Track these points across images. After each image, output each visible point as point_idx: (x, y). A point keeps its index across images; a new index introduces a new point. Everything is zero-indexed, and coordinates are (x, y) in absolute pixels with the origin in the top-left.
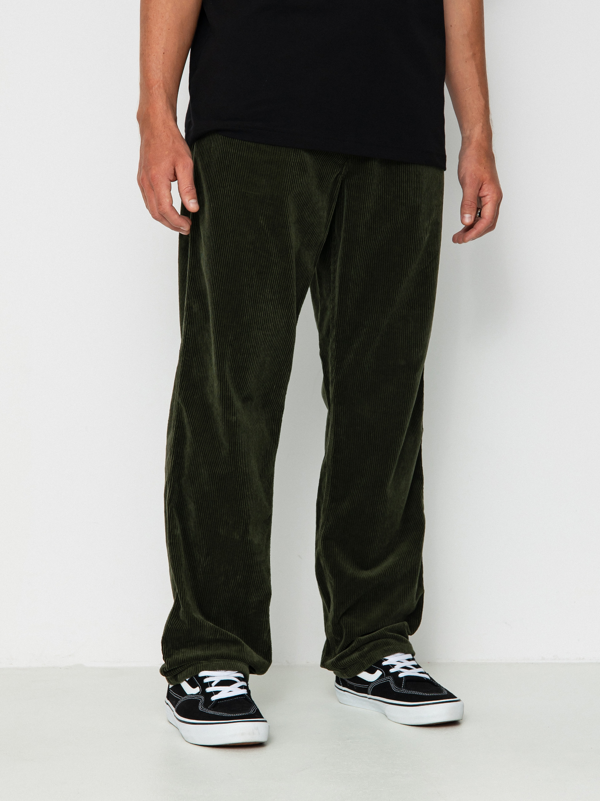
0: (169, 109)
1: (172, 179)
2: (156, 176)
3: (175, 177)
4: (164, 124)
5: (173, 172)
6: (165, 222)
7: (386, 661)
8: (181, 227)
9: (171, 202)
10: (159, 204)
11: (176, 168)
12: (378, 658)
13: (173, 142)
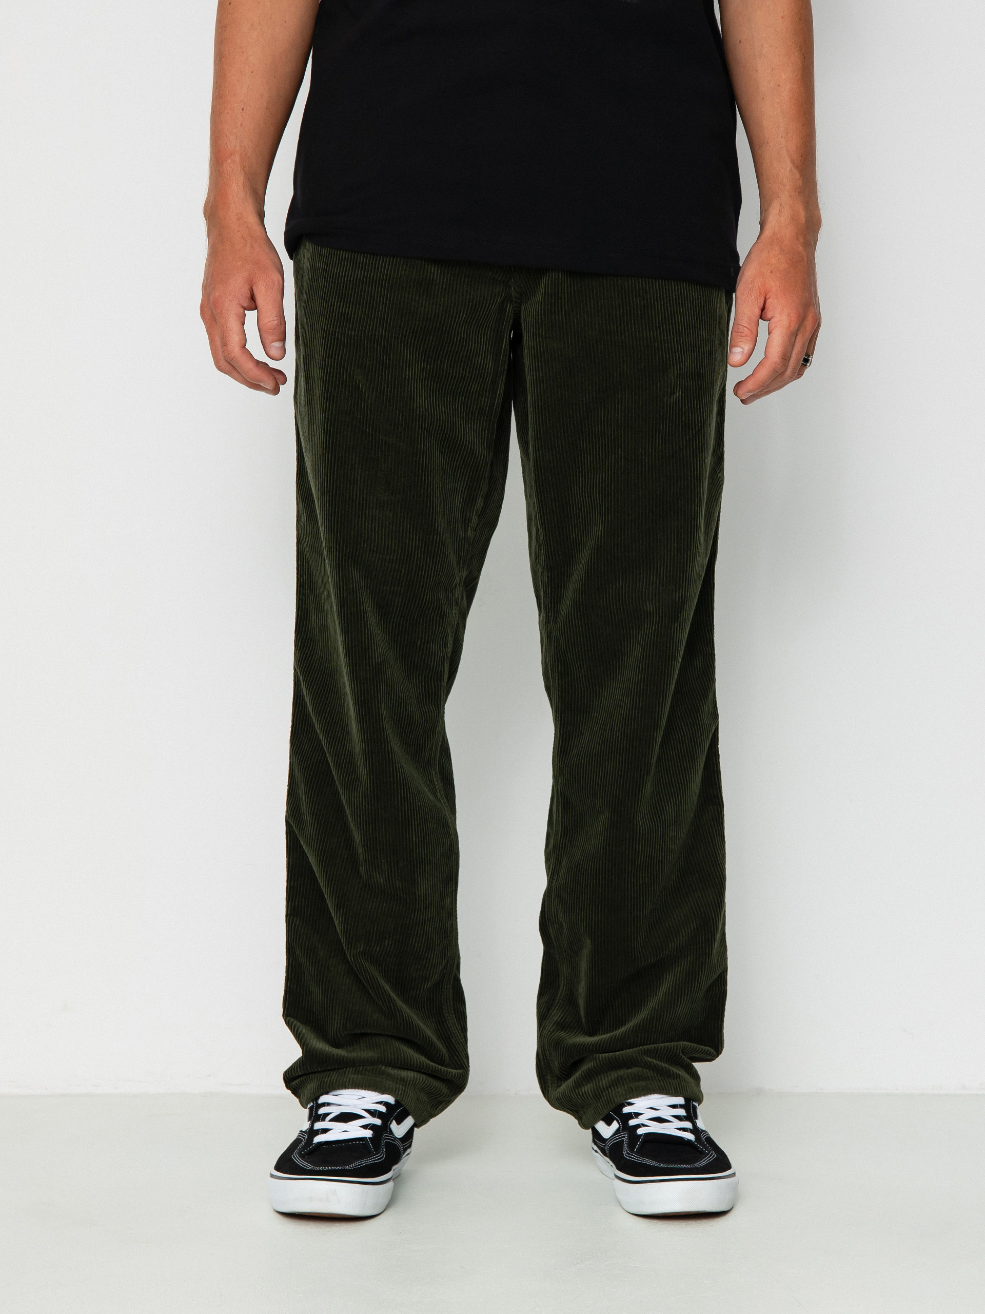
0: (248, 196)
1: (245, 305)
2: (220, 299)
3: (253, 302)
4: (238, 219)
5: (249, 295)
6: (235, 374)
7: (630, 1107)
8: (261, 382)
9: (243, 342)
10: (224, 345)
11: (254, 288)
12: (618, 1100)
13: (252, 246)
